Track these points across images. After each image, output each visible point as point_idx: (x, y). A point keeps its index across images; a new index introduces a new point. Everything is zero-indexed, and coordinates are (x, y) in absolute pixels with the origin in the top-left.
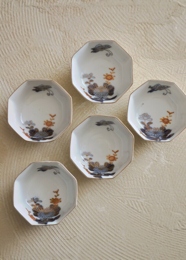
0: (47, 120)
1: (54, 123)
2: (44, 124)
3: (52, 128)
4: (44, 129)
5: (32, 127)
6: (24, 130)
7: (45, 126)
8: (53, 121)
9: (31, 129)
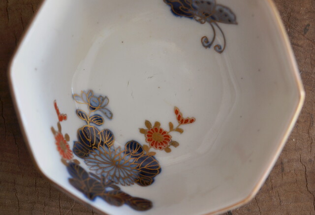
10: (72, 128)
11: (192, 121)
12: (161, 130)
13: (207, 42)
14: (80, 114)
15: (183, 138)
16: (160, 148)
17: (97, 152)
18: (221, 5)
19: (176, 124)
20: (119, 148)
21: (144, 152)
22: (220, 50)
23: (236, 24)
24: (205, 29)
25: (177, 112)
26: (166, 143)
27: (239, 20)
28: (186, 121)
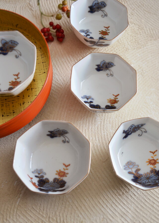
0: (60, 170)
1: (67, 174)
2: (56, 174)
3: (65, 179)
4: (55, 180)
5: (42, 176)
6: (31, 178)
7: (57, 177)
8: (66, 171)
9: (41, 178)
10: (36, 180)
11: (69, 165)
12: (62, 171)
13: (64, 141)
14: (36, 176)
15: (70, 171)
16: (64, 177)
17: (46, 185)
18: (62, 130)
19: (65, 168)
20: (52, 182)
21: (60, 180)
22: (68, 142)
23: (68, 133)
24: (62, 138)
25: (64, 164)
26: (65, 174)
27: (68, 132)
28: (68, 166)
